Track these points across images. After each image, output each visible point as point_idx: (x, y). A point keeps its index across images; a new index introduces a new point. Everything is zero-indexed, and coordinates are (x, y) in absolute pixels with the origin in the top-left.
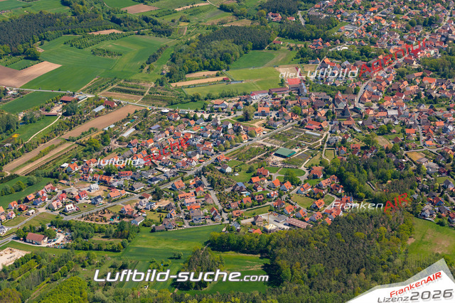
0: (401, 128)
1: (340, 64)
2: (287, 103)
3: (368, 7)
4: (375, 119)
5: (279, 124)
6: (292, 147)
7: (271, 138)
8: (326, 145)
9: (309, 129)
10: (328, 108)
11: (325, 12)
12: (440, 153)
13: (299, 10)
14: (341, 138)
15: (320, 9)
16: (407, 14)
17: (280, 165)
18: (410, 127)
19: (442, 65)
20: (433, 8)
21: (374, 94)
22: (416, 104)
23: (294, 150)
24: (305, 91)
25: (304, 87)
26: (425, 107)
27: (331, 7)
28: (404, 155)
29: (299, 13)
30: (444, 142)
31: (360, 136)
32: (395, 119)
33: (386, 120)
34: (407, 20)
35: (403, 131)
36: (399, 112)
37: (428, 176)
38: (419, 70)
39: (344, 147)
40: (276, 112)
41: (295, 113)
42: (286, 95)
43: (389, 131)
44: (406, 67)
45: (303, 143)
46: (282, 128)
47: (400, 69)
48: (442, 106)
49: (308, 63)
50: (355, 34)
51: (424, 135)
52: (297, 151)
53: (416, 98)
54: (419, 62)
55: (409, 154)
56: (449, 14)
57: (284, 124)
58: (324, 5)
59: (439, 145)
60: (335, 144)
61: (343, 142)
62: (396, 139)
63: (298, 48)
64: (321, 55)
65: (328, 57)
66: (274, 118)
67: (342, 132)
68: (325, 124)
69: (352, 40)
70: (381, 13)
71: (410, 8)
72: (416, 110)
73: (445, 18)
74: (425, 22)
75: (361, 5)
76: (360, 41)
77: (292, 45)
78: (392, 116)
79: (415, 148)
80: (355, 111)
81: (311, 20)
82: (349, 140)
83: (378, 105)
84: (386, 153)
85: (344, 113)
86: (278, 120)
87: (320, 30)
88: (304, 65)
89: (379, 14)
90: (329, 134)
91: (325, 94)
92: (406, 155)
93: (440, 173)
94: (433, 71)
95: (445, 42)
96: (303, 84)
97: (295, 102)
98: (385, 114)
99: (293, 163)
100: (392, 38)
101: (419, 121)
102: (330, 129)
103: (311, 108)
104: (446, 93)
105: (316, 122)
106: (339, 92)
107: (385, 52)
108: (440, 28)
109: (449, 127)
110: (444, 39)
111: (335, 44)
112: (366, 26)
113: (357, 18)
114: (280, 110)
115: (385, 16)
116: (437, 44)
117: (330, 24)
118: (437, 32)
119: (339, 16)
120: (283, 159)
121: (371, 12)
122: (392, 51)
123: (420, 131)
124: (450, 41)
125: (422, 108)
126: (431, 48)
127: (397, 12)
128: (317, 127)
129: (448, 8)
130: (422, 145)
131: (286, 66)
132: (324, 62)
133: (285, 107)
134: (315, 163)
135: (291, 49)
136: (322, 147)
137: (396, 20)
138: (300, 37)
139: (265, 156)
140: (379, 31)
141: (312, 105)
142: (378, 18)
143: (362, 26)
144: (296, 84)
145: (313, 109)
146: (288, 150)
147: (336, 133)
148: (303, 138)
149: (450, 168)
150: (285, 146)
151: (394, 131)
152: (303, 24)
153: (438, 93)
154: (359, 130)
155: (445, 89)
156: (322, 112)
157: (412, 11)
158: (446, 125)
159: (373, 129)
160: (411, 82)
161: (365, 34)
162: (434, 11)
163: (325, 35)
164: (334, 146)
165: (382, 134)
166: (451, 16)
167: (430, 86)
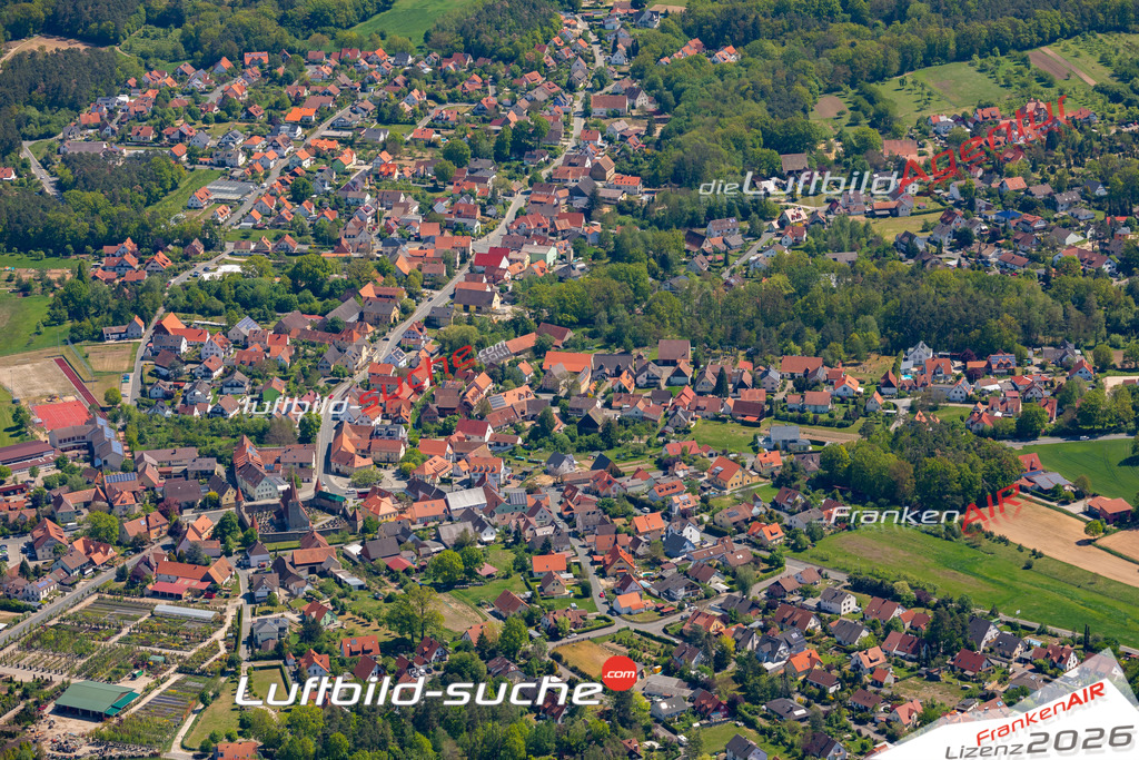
0: (510, 556)
1: (225, 330)
2: (59, 501)
3: (278, 106)
4: (406, 532)
5: (46, 588)
6: (115, 676)
7: (28, 646)
8: (243, 652)
9: (164, 596)
10: (216, 505)
11: (123, 140)
12: (680, 635)
13: (25, 137)
14: (294, 617)
15: (101, 127)
16: (427, 121)
17: (84, 750)
18: (546, 548)
19: (598, 299)
20: (514, 89)
21: (375, 434)
22: (543, 456)
23: (126, 684)
24: (118, 447)
25: (108, 433)
26: (577, 467)
27: (139, 117)
28: (547, 659)
29: (27, 151)
30: (682, 593)
31: (366, 603)
32: (481, 525)
33: (450, 532)
34: (432, 145)
35: (521, 567)
36: (488, 493)
37: (662, 733)
38: (517, 327)
39: (319, 651)
40: (21, 542)
41: (97, 538)
42: (43, 472)
43: (471, 573)
44: (470, 322)
45: (155, 653)
46: (59, 601)
47: (451, 330)
48: (637, 454)
49: (102, 338)
50: (255, 214)
51: (602, 573)
52: (138, 685)
53: (535, 435)
54: (511, 299)
55: (566, 653)
56: (578, 106)
57: (66, 586)
58: (112, 113)
59: (667, 605)
60: (279, 647)
61: (310, 632)
62: (506, 601)
63: (48, 285)
64: (148, 303)
65: (173, 310)
66: (23, 569)
67: (291, 595)
68: (221, 571)
69: (246, 236)
70: (333, 127)
71: (431, 97)
72: (548, 480)
73: (567, 124)
74: (499, 145)
75: (250, 103)
76: (278, 238)
77: (27, 274)
78: (469, 514)
79: (581, 625)
80: (323, 509)
81: (79, 175)
82: (330, 623)
83: (402, 474)
84: (482, 658)
85: (283, 517)
86: (38, 573)
87: (124, 208)
88: (86, 347)
89: (323, 130)
90: (248, 609)
91: (194, 452)
92: (557, 657)
93: (700, 712)
94: (571, 325)
95: (588, 213)
96: (101, 422)
97: (88, 494)
98: (435, 507)
99: (135, 738)
100: (394, 214)
101: (570, 520)
102: (244, 589)
103: (155, 515)
104: (641, 405)
105: (186, 567)
106: (247, 441)
107: (382, 271)
108: (558, 162)
109: (687, 532)
110: (580, 202)
111: (186, 257)
112: (287, 177)
113: (249, 153)
114: (38, 533)
115: (345, 134)
116: (562, 224)
117: (154, 183)
118: (550, 179)
119: (180, 149)
120: (90, 726)
121: (295, 125)
122: (404, 266)
123: (585, 561)
124: (606, 209)
125: (565, 467)
126: (544, 242)
127: (387, 116)
128: (195, 584)
129: (571, 88)
130: (603, 610)
131: (18, 357)
132: (160, 329)
133: (53, 519)
134: (221, 730)
135: (25, 289)
136: (233, 662)
137: (391, 146)
138: (51, 243)
139: (18, 719)
140: (341, 195)
141: (157, 501)
142: (325, 145)
143: (274, 180)
144: (75, 423)
145: (165, 513)
146: (102, 685)
147: (271, 601)
148: (149, 634)
149: (732, 689)
150: (89, 673)
151: (487, 569)
152: (50, 190)
153: (608, 405)
154: (354, 581)
155: (632, 389)
156: (201, 525)
157: (442, 107)
158: (674, 527)
159: (407, 571)
160: (502, 376)
161: (288, 209)
162: (523, 103)
163: (144, 227)
164: (279, 653)
165: (447, 586)
166: (586, 114)
167: (575, 385)
